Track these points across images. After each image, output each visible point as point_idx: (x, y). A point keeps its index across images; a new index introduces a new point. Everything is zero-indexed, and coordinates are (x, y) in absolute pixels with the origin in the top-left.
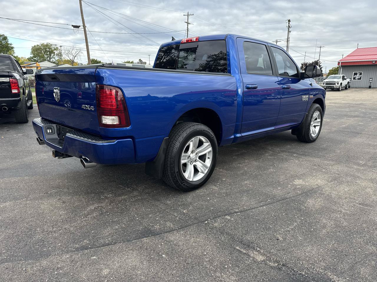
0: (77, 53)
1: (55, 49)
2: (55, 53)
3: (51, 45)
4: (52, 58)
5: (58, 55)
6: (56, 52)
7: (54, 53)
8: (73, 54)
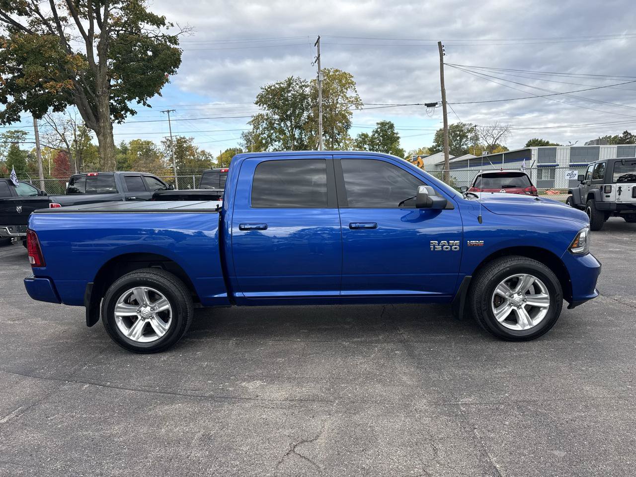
0: (502, 132)
1: (469, 131)
2: (469, 137)
3: (464, 125)
4: (463, 145)
5: (472, 139)
6: (470, 135)
7: (467, 136)
8: (495, 136)
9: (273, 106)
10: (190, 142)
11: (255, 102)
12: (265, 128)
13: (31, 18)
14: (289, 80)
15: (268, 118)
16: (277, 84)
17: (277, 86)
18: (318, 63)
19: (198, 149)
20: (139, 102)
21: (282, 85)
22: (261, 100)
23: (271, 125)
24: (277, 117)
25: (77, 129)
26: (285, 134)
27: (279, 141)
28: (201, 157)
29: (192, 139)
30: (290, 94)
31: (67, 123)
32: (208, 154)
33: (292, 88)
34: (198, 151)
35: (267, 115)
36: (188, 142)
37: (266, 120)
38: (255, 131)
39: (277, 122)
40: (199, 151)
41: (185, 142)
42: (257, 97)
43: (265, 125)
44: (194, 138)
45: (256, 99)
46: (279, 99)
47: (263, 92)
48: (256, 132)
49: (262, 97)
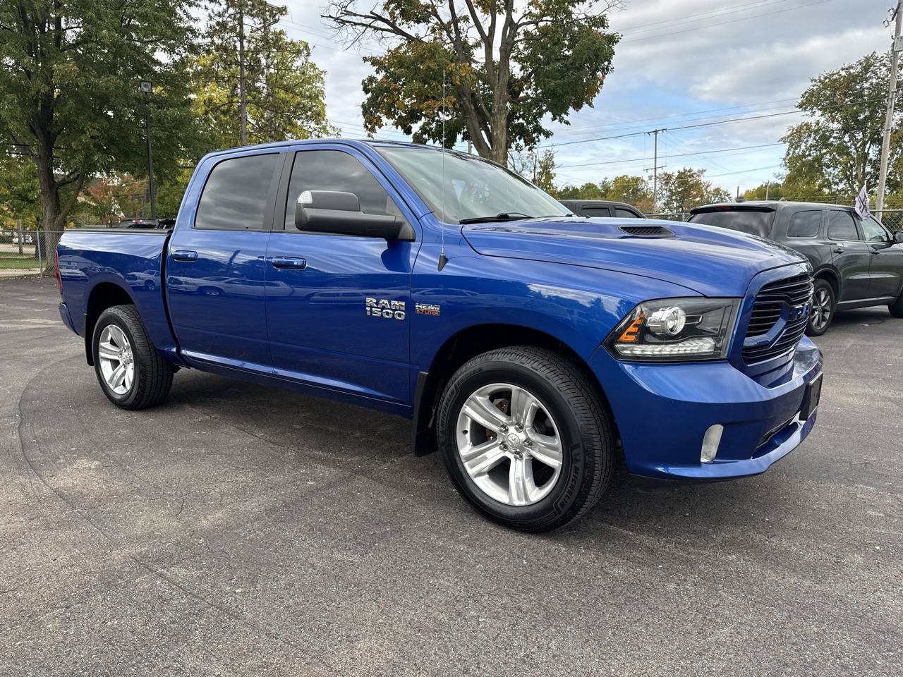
9: (832, 108)
10: (699, 176)
11: (797, 104)
12: (812, 146)
13: (430, 25)
14: (867, 59)
15: (820, 129)
16: (843, 69)
17: (843, 73)
18: (896, 21)
19: (709, 186)
20: (554, 119)
21: (852, 71)
22: (809, 101)
23: (824, 140)
24: (836, 126)
25: (538, 165)
26: (848, 154)
27: (835, 168)
28: (713, 198)
29: (702, 171)
30: (866, 85)
31: (528, 157)
32: (725, 193)
33: (874, 72)
34: (709, 189)
35: (817, 124)
36: (695, 176)
37: (816, 132)
38: (791, 153)
39: (835, 135)
40: (711, 189)
41: (691, 176)
42: (803, 96)
43: (811, 141)
44: (705, 171)
45: (800, 101)
46: (845, 94)
47: (814, 86)
48: (794, 152)
49: (812, 93)
